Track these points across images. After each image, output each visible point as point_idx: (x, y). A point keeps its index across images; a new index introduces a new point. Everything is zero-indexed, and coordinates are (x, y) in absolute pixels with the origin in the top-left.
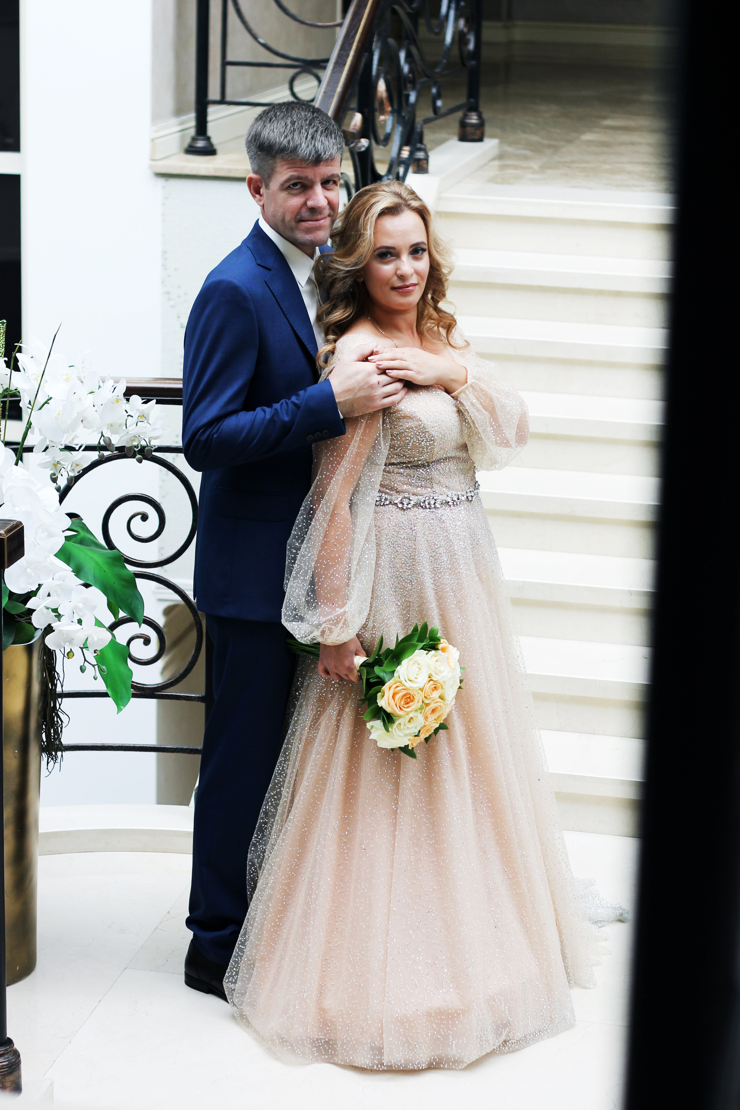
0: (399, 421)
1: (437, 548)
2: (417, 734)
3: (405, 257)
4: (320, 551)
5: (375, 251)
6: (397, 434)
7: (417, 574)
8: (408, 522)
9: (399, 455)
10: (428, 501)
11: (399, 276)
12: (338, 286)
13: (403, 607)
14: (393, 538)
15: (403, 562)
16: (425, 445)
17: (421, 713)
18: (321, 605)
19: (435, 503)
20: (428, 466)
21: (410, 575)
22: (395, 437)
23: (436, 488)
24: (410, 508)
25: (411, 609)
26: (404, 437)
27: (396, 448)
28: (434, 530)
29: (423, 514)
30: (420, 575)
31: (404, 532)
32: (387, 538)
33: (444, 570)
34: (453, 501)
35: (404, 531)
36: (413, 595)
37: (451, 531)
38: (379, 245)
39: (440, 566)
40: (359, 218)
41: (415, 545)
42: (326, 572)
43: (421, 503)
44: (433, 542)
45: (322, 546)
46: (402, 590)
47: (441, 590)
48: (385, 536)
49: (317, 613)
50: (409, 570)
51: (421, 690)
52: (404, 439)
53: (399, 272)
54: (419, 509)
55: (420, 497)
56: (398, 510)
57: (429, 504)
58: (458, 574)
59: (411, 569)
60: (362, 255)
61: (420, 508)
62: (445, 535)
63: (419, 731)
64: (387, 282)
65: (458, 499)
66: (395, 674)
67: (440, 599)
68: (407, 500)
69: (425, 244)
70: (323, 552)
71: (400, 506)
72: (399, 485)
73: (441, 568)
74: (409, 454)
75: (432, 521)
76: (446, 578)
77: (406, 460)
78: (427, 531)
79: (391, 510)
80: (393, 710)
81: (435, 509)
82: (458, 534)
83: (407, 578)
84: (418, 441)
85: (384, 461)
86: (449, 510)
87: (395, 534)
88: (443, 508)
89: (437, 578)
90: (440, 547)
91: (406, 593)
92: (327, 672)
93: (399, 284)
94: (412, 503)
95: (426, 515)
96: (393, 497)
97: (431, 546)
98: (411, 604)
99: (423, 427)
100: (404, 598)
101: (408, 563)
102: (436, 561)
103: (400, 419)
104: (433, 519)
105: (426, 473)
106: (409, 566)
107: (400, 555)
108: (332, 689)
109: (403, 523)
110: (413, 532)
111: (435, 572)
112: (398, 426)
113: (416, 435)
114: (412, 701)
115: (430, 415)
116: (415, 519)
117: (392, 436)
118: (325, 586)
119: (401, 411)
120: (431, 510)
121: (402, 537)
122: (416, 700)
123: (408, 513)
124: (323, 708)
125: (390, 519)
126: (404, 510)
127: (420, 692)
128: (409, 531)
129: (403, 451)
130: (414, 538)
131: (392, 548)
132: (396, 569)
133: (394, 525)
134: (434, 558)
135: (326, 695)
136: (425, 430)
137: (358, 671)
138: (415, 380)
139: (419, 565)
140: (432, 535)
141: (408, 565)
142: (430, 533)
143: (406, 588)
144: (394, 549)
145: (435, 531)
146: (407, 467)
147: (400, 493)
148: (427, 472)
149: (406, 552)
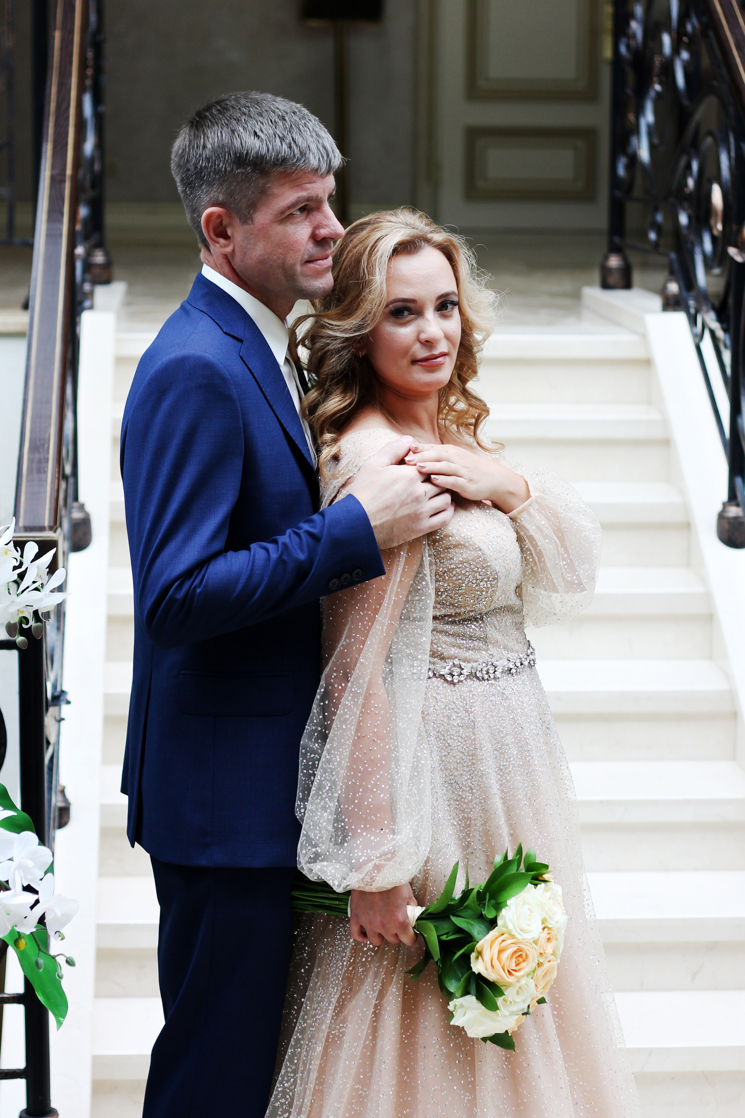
0: (448, 552)
1: (503, 737)
2: (526, 1011)
3: (430, 314)
4: (352, 753)
5: (387, 306)
6: (445, 572)
7: (480, 777)
8: (461, 702)
9: (443, 604)
10: (485, 669)
11: (423, 341)
12: (332, 361)
13: (460, 827)
14: (443, 727)
15: (459, 761)
16: (485, 586)
17: (532, 978)
18: (361, 833)
19: (495, 671)
20: (482, 619)
21: (469, 779)
22: (440, 576)
23: (493, 650)
24: (462, 681)
25: (473, 830)
26: (454, 575)
27: (440, 593)
28: (496, 711)
29: (480, 689)
30: (485, 777)
31: (457, 717)
32: (435, 726)
33: (515, 769)
34: (516, 668)
35: (457, 715)
36: (474, 808)
37: (519, 710)
38: (392, 298)
39: (507, 763)
40: (358, 261)
41: (474, 734)
42: (364, 783)
43: (478, 673)
44: (497, 729)
45: (355, 744)
46: (457, 803)
47: (511, 797)
48: (433, 724)
49: (358, 845)
50: (467, 772)
51: (536, 942)
52: (455, 578)
53: (423, 336)
54: (474, 681)
55: (475, 665)
56: (446, 685)
57: (488, 673)
58: (533, 773)
59: (470, 771)
60: (370, 313)
61: (475, 679)
62: (511, 717)
63: (529, 1006)
64: (406, 351)
65: (522, 664)
66: (500, 922)
67: (509, 811)
68: (459, 670)
69: (456, 295)
70: (357, 753)
71: (449, 678)
72: (444, 648)
73: (509, 765)
74: (459, 601)
75: (493, 698)
76: (517, 780)
77: (451, 611)
78: (489, 712)
79: (436, 686)
80: (501, 976)
81: (496, 681)
82: (527, 715)
83: (466, 785)
84: (474, 581)
85: (430, 613)
86: (512, 680)
87: (445, 720)
88: (505, 678)
89: (504, 781)
90: (507, 735)
91: (465, 806)
92: (363, 933)
93: (422, 353)
94: (465, 672)
95: (484, 690)
96: (438, 666)
97: (494, 735)
98: (472, 822)
99: (484, 560)
100: (462, 814)
101: (465, 762)
102: (502, 756)
103: (450, 548)
104: (493, 695)
105: (480, 630)
106: (467, 766)
107: (454, 751)
108: (364, 959)
109: (454, 703)
110: (469, 715)
111: (502, 771)
112: (447, 560)
113: (474, 571)
114: (524, 961)
115: (491, 541)
116: (471, 696)
117: (436, 575)
118: (366, 803)
119: (452, 537)
120: (490, 682)
121: (455, 724)
122: (530, 958)
123: (459, 688)
124: (351, 989)
125: (436, 699)
126: (454, 684)
127: (534, 945)
128: (463, 714)
129: (451, 597)
130: (473, 724)
131: (442, 741)
132: (449, 771)
133: (443, 707)
134: (500, 751)
135: (354, 969)
136: (487, 563)
137: (414, 928)
138: (465, 491)
139: (482, 763)
140: (495, 718)
141: (465, 764)
142: (492, 716)
143: (465, 798)
144: (444, 742)
145: (499, 713)
146: (453, 623)
147: (447, 660)
148: (481, 627)
149: (462, 745)
